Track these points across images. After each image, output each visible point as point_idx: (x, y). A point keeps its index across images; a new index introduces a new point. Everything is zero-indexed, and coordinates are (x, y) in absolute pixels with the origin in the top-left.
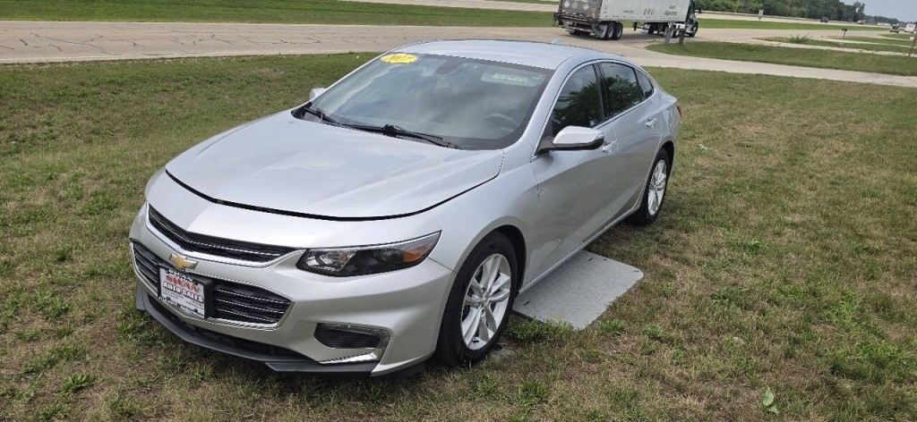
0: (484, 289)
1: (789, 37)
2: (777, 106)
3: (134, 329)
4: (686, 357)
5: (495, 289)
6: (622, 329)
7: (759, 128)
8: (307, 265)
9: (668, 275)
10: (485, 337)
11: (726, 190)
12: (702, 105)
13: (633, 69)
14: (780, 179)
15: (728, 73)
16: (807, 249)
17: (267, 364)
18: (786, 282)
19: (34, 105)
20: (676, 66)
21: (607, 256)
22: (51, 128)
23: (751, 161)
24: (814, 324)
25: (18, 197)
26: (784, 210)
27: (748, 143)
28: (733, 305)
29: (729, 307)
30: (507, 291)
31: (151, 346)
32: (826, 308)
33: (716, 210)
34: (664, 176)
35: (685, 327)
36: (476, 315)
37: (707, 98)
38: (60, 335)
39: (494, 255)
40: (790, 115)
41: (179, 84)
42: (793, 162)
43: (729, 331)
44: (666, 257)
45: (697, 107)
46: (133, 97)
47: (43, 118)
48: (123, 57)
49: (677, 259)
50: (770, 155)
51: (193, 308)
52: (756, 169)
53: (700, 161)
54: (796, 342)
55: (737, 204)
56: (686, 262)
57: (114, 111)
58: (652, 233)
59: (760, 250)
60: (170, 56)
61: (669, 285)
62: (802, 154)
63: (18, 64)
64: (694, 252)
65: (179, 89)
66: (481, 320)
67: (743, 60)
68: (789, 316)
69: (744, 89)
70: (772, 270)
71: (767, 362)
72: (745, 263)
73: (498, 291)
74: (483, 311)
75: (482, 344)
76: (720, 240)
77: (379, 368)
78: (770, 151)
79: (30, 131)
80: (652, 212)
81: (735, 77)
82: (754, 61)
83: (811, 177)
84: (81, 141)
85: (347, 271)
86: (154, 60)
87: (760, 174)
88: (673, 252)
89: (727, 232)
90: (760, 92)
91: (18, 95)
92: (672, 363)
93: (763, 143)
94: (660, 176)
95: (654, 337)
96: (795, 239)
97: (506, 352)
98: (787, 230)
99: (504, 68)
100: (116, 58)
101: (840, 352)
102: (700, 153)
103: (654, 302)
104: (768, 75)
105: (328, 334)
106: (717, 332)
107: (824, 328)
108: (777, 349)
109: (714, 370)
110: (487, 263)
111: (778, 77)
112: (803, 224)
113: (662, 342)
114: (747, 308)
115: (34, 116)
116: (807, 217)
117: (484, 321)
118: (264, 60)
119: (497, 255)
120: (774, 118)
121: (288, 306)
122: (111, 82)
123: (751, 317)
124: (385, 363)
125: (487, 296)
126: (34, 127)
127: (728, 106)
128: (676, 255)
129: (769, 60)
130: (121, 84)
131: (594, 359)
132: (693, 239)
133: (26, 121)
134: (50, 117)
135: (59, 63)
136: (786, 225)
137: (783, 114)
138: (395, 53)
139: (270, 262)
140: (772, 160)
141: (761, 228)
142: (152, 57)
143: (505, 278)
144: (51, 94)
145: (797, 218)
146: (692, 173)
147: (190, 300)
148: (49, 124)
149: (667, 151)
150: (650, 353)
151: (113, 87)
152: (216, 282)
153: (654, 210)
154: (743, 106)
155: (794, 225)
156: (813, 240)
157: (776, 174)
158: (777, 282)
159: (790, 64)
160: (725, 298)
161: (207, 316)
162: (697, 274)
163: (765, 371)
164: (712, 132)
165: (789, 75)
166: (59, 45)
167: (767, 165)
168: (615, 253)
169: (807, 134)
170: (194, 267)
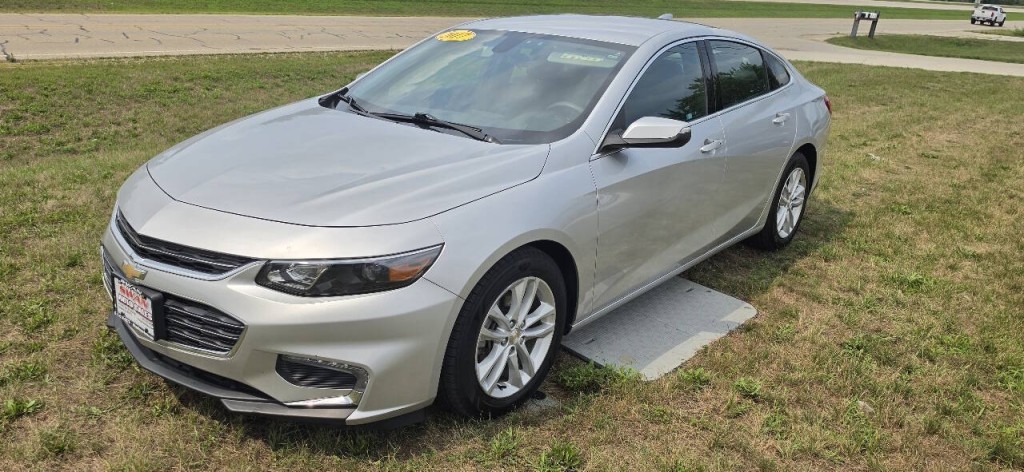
0: (514, 321)
1: (1013, 29)
2: (982, 111)
3: (109, 348)
4: (784, 423)
5: (531, 321)
6: (707, 382)
7: (953, 136)
8: (268, 280)
9: (789, 314)
10: (517, 382)
11: (893, 210)
12: (883, 107)
13: (759, 50)
14: (969, 197)
15: (925, 71)
16: (988, 288)
17: (223, 400)
18: (949, 330)
19: (121, 100)
20: (860, 62)
21: (713, 288)
22: (135, 125)
23: (934, 175)
24: (979, 388)
25: (60, 195)
26: (966, 237)
27: (935, 154)
28: (868, 358)
29: (862, 359)
30: (551, 325)
31: (124, 369)
32: (1000, 368)
33: (874, 233)
34: (802, 189)
35: (794, 384)
36: (502, 353)
37: (892, 100)
38: (30, 350)
39: (526, 279)
40: (998, 121)
41: (278, 81)
42: (989, 177)
43: (853, 393)
44: (792, 291)
45: (876, 109)
46: (227, 94)
47: (130, 114)
48: (223, 51)
49: (804, 295)
50: (962, 168)
51: (144, 327)
52: (938, 185)
53: (866, 173)
54: (947, 412)
55: (902, 228)
56: (817, 299)
57: (205, 108)
58: (781, 261)
59: (923, 287)
60: (272, 51)
61: (785, 328)
62: (1004, 169)
63: (115, 58)
64: (830, 287)
65: (278, 86)
66: (509, 359)
67: (948, 56)
68: (944, 375)
69: (941, 89)
70: (935, 313)
71: (898, 439)
72: (898, 303)
73: (538, 324)
74: (513, 348)
75: (510, 390)
76: (871, 274)
77: (356, 415)
78: (961, 164)
79: (114, 128)
80: (784, 234)
81: (932, 76)
82: (962, 57)
83: (1011, 197)
84: (163, 140)
85: (318, 290)
86: (256, 54)
87: (941, 192)
88: (804, 285)
89: (882, 264)
90: (963, 93)
91: (108, 90)
92: (761, 432)
93: (955, 154)
94: (796, 188)
95: (747, 394)
96: (973, 275)
97: (549, 402)
98: (967, 263)
99: (579, 46)
100: (216, 52)
101: (1009, 430)
102: (868, 163)
103: (761, 347)
104: (977, 74)
105: (292, 369)
106: (838, 392)
107: (993, 395)
108: (917, 420)
109: (818, 446)
110: (517, 288)
111: (990, 76)
112: (990, 256)
113: (756, 401)
114: (886, 362)
115: (121, 112)
116: (997, 247)
117: (515, 362)
118: (374, 55)
119: (532, 278)
120: (975, 124)
121: (242, 330)
122: (206, 77)
123: (888, 377)
124: (365, 409)
125: (519, 330)
126: (119, 124)
127: (916, 108)
128: (807, 290)
129: (980, 56)
130: (216, 80)
131: (659, 419)
132: (833, 269)
133: (111, 117)
134: (136, 113)
135: (155, 57)
136: (966, 256)
137: (988, 120)
138: (455, 30)
139: (225, 275)
140: (962, 175)
141: (931, 259)
142: (254, 52)
143: (547, 308)
144: (142, 90)
145: (982, 249)
146: (853, 188)
147: (140, 317)
148: (135, 121)
149: (806, 157)
150: (737, 415)
151: (206, 83)
152: (167, 296)
153: (787, 231)
154: (935, 109)
155: (977, 257)
156: (998, 276)
157: (963, 192)
158: (937, 330)
159: (1009, 61)
160: (859, 348)
161: (157, 338)
162: (828, 313)
163: (893, 450)
164: (890, 138)
165: (1006, 74)
166: (159, 37)
167: (955, 181)
168: (724, 284)
169: (1016, 144)
170: (143, 277)
